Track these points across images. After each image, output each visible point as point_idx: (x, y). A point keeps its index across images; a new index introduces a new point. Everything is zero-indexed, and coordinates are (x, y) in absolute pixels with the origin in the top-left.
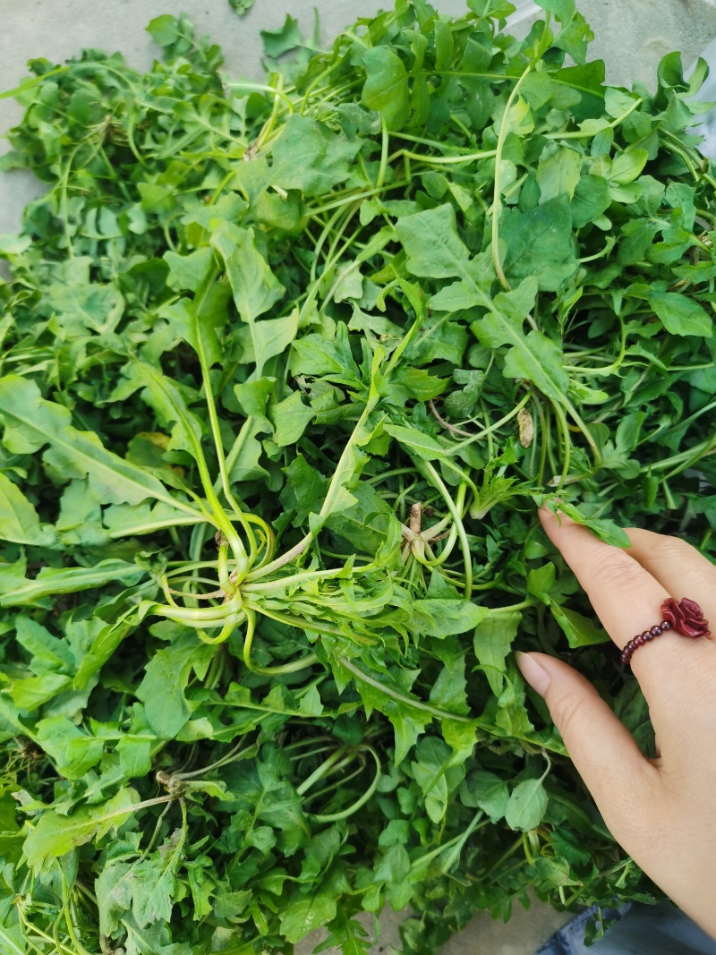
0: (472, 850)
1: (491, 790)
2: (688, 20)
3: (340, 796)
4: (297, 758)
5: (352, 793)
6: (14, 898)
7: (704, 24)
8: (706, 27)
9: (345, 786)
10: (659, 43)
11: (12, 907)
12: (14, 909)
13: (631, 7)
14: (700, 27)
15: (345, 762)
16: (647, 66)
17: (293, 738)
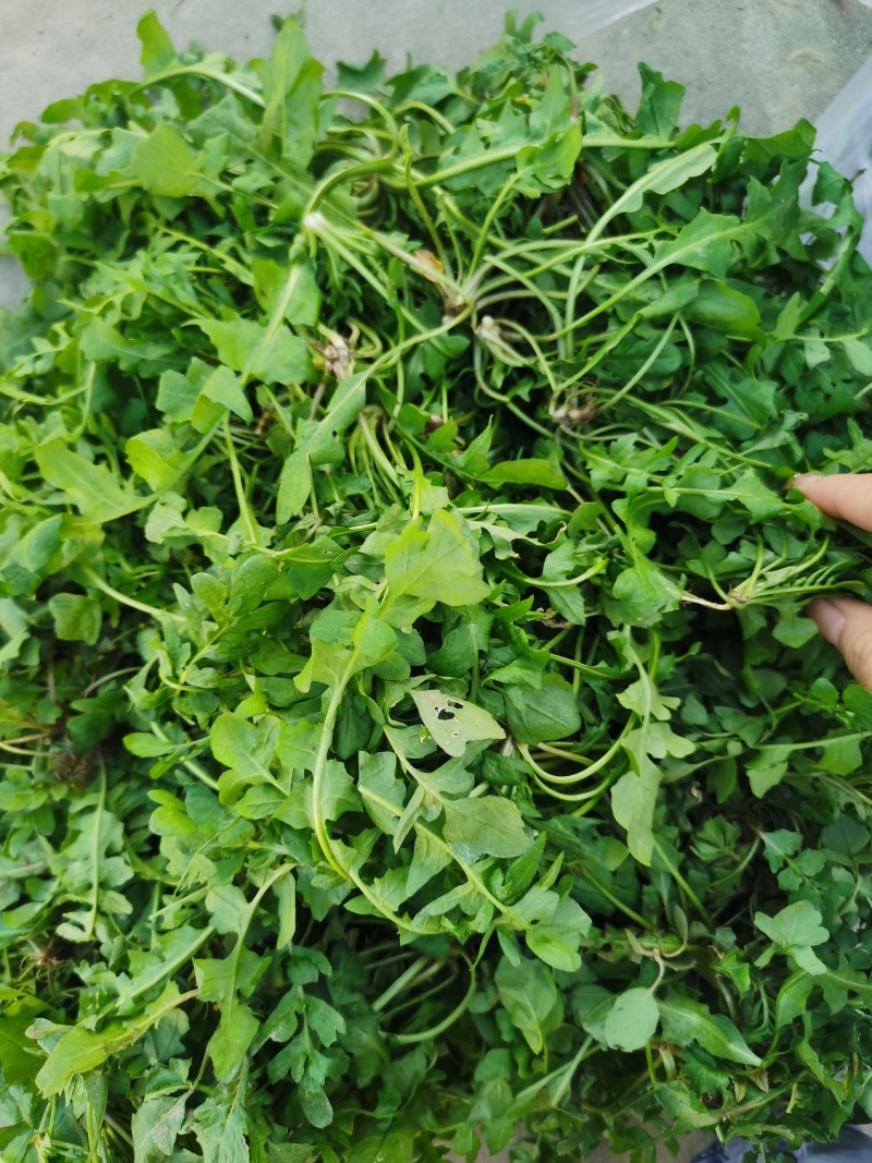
0: (587, 1079)
1: (598, 1007)
2: (842, 25)
3: (426, 1011)
4: (372, 966)
5: (440, 1006)
6: (32, 1135)
7: (863, 30)
8: (865, 34)
9: (435, 998)
10: (807, 56)
11: (30, 1147)
12: (33, 1150)
13: (771, 12)
14: (858, 34)
15: (434, 969)
16: (793, 85)
17: (368, 941)
